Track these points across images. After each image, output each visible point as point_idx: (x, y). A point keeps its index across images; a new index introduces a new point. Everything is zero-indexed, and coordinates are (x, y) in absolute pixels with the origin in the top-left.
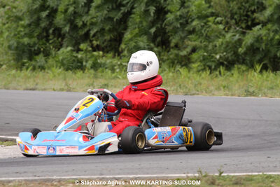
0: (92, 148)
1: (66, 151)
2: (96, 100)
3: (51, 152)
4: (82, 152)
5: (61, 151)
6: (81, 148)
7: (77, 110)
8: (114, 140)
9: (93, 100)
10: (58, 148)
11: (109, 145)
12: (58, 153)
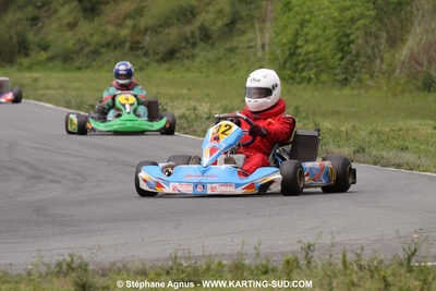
0: (251, 186)
1: (220, 190)
2: (235, 127)
3: (199, 190)
4: (239, 191)
5: (212, 189)
6: (237, 186)
7: (217, 139)
8: (278, 176)
9: (230, 127)
10: (209, 186)
11: (272, 182)
12: (209, 192)
